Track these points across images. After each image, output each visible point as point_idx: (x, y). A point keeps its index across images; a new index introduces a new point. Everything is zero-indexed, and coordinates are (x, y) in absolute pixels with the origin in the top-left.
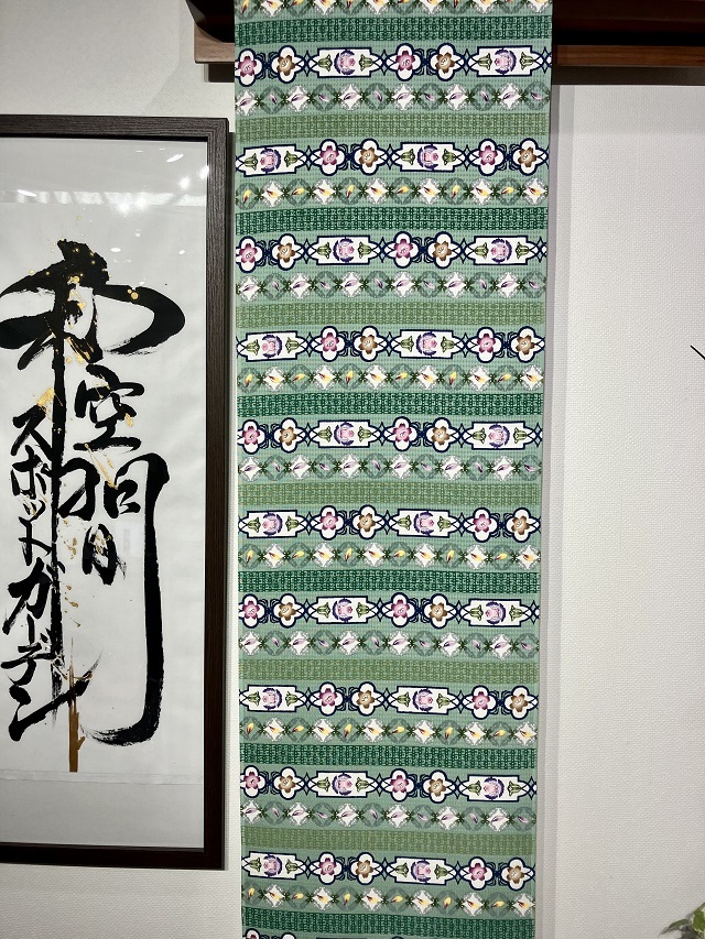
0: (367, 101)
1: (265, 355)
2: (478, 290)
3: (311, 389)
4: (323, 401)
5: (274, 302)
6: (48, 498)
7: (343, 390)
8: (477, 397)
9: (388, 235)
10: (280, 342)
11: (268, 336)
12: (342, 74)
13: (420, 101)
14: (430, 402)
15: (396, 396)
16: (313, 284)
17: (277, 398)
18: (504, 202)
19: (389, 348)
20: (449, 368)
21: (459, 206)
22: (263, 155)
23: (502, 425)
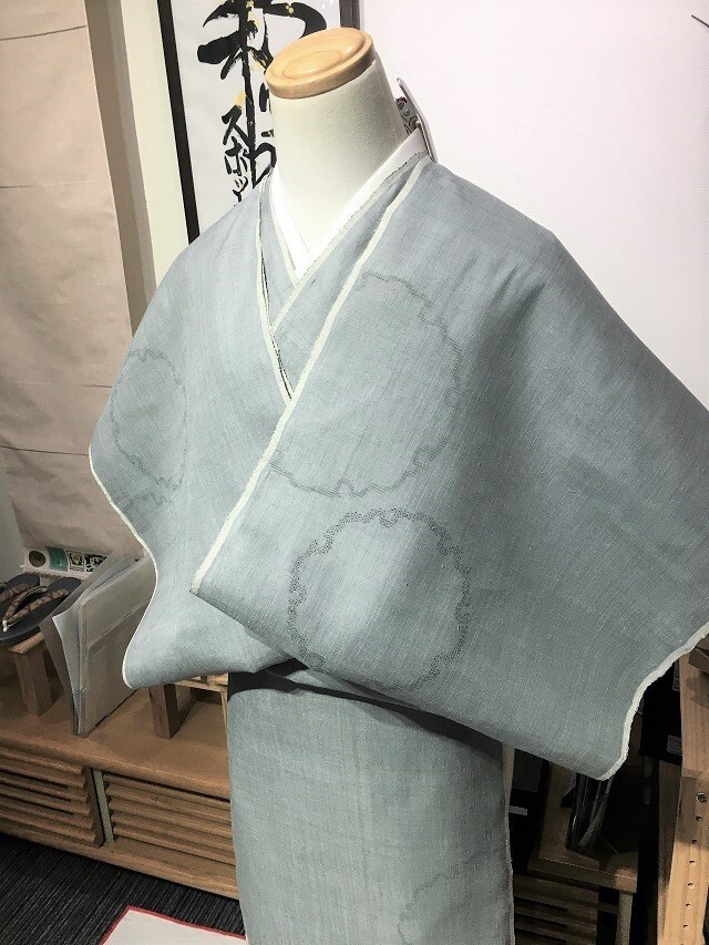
6: (249, 174)
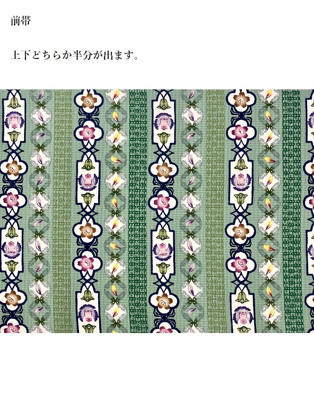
0: (42, 232)
1: (250, 322)
2: (196, 140)
3: (280, 281)
4: (290, 271)
5: (205, 313)
7: (280, 254)
8: (285, 139)
9: (151, 215)
10: (239, 308)
11: (235, 319)
12: (21, 252)
13: (43, 189)
14: (290, 179)
15: (285, 208)
16: (191, 278)
17: (287, 312)
18: (125, 120)
19: (245, 214)
20: (261, 163)
21: (128, 157)
22: (84, 319)
23: (309, 117)
